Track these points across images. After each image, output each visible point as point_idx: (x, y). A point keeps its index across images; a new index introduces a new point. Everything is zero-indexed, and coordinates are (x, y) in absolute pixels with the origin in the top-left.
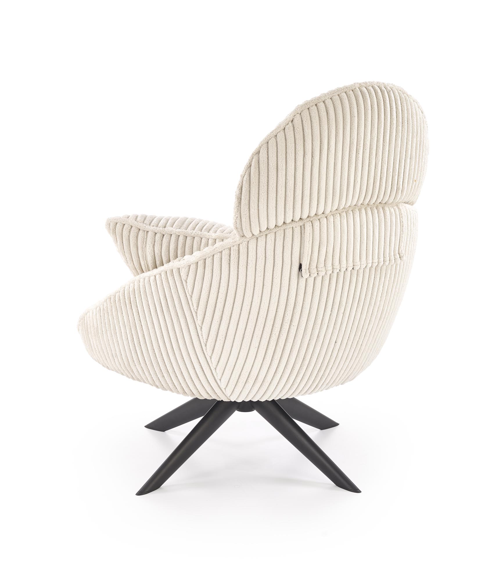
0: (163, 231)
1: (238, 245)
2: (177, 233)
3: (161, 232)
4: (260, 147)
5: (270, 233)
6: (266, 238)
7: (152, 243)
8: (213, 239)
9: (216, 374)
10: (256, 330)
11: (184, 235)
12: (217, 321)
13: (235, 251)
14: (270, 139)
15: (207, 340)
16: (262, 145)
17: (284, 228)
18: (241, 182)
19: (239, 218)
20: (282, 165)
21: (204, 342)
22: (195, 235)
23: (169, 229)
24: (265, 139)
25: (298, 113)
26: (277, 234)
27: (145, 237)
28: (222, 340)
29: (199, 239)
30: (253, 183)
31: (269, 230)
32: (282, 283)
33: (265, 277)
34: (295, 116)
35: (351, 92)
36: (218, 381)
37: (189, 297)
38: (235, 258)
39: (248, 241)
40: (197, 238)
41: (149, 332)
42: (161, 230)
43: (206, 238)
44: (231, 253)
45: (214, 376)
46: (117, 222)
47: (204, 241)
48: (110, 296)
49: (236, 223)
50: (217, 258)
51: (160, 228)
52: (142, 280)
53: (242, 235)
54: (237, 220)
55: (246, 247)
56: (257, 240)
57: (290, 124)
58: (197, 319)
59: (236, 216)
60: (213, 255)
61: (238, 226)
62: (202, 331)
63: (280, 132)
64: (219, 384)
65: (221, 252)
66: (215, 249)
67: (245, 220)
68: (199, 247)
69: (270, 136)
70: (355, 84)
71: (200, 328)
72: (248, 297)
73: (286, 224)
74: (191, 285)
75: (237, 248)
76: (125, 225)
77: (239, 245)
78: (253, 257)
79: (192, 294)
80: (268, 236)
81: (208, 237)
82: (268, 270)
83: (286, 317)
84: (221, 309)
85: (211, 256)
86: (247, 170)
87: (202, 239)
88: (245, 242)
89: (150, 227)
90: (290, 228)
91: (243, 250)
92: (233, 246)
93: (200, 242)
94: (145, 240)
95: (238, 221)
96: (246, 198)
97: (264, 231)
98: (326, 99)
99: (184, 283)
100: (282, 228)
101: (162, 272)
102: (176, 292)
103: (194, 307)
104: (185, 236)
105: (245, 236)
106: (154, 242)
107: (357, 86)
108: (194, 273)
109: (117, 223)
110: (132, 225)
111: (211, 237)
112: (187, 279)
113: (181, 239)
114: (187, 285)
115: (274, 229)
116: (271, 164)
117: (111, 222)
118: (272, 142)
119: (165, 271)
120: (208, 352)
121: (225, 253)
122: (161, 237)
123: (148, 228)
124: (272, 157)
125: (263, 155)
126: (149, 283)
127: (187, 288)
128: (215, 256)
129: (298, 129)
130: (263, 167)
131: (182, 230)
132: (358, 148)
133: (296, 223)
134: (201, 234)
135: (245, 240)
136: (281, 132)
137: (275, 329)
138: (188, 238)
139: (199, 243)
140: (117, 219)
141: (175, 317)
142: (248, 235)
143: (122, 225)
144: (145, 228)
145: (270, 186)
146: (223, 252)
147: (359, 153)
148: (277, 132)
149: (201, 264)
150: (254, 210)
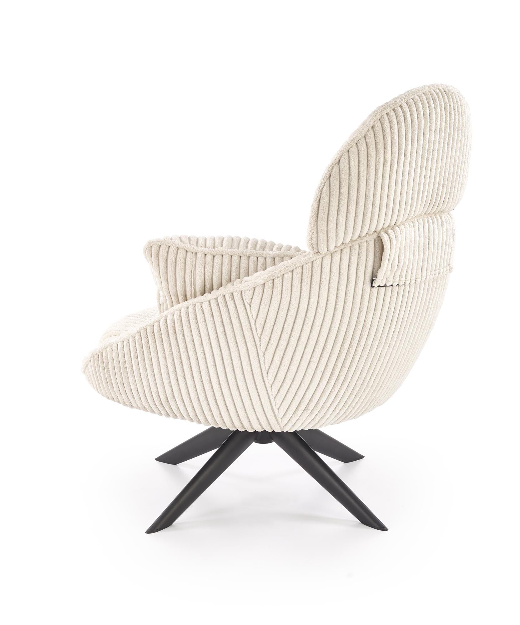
0: (214, 252)
1: (311, 262)
2: (229, 253)
3: (212, 253)
4: (341, 157)
5: (345, 248)
6: (341, 253)
7: (202, 266)
8: (272, 258)
9: (275, 403)
10: (324, 353)
11: (238, 254)
12: (283, 346)
13: (308, 269)
14: (351, 147)
15: (270, 367)
16: (342, 154)
17: (359, 242)
18: (319, 194)
19: (315, 233)
20: (364, 174)
21: (265, 369)
22: (250, 254)
23: (219, 249)
24: (345, 148)
25: (377, 119)
26: (352, 249)
27: (194, 260)
28: (287, 366)
29: (255, 259)
30: (334, 195)
31: (344, 244)
32: (354, 300)
33: (338, 295)
34: (375, 122)
35: (423, 96)
36: (276, 411)
37: (252, 322)
38: (308, 277)
39: (322, 258)
40: (252, 257)
41: (197, 363)
42: (211, 250)
43: (263, 257)
44: (303, 271)
45: (272, 406)
46: (161, 244)
47: (261, 260)
48: (146, 326)
49: (311, 239)
50: (288, 277)
51: (209, 249)
52: (191, 308)
53: (317, 252)
54: (313, 236)
55: (321, 264)
56: (332, 256)
57: (371, 131)
58: (261, 346)
59: (313, 231)
60: (282, 274)
61: (313, 242)
62: (264, 358)
63: (360, 139)
64: (276, 414)
65: (292, 271)
66: (285, 268)
67: (322, 235)
68: (256, 267)
69: (351, 144)
70: (425, 86)
71: (263, 354)
72: (319, 318)
73: (361, 237)
74: (256, 309)
75: (310, 266)
76: (170, 248)
77: (313, 262)
78: (327, 274)
79: (256, 318)
80: (344, 252)
81: (265, 256)
82: (342, 288)
83: (355, 337)
84: (288, 333)
85: (280, 276)
86: (326, 181)
87: (258, 259)
88: (319, 259)
89: (199, 249)
90: (365, 242)
91: (317, 268)
92: (307, 264)
93: (256, 261)
94: (194, 263)
95: (315, 237)
96: (325, 211)
97: (339, 246)
98: (402, 103)
99: (248, 307)
100: (357, 242)
101: (219, 296)
102: (237, 317)
103: (257, 332)
104: (239, 256)
105: (320, 253)
106: (204, 264)
107: (427, 88)
108: (259, 295)
109: (160, 246)
110: (179, 247)
111: (269, 256)
112: (251, 302)
113: (235, 259)
114: (251, 309)
115: (348, 243)
116: (353, 174)
117: (153, 244)
118: (354, 150)
119: (222, 295)
120: (269, 380)
121: (298, 271)
122: (212, 259)
123: (197, 249)
124: (353, 166)
125: (344, 165)
126: (201, 310)
127: (250, 312)
128: (286, 276)
129: (379, 135)
130: (345, 177)
131: (234, 250)
132: (429, 154)
133: (370, 236)
134: (257, 253)
135: (320, 257)
136: (362, 139)
137: (343, 350)
138: (243, 258)
139: (256, 263)
140: (161, 241)
141: (233, 344)
142: (323, 250)
143: (167, 248)
144: (193, 249)
145: (351, 198)
146: (295, 271)
147: (429, 160)
148: (358, 140)
149: (268, 285)
150: (333, 223)
